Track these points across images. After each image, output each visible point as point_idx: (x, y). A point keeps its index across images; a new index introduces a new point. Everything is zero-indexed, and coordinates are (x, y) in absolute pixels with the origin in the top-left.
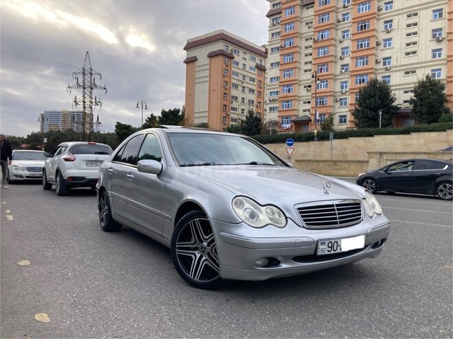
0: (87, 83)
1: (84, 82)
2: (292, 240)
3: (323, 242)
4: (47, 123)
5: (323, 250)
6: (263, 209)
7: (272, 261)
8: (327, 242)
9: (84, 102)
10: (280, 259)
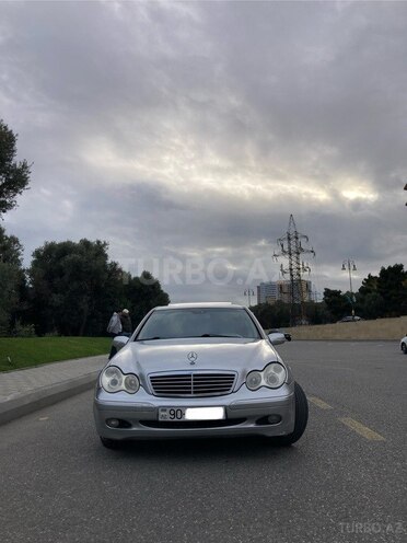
0: (293, 249)
1: (289, 248)
2: (140, 405)
3: (164, 409)
4: (263, 295)
5: (165, 416)
6: (124, 377)
7: (124, 423)
8: (168, 409)
9: (291, 269)
10: (131, 422)
